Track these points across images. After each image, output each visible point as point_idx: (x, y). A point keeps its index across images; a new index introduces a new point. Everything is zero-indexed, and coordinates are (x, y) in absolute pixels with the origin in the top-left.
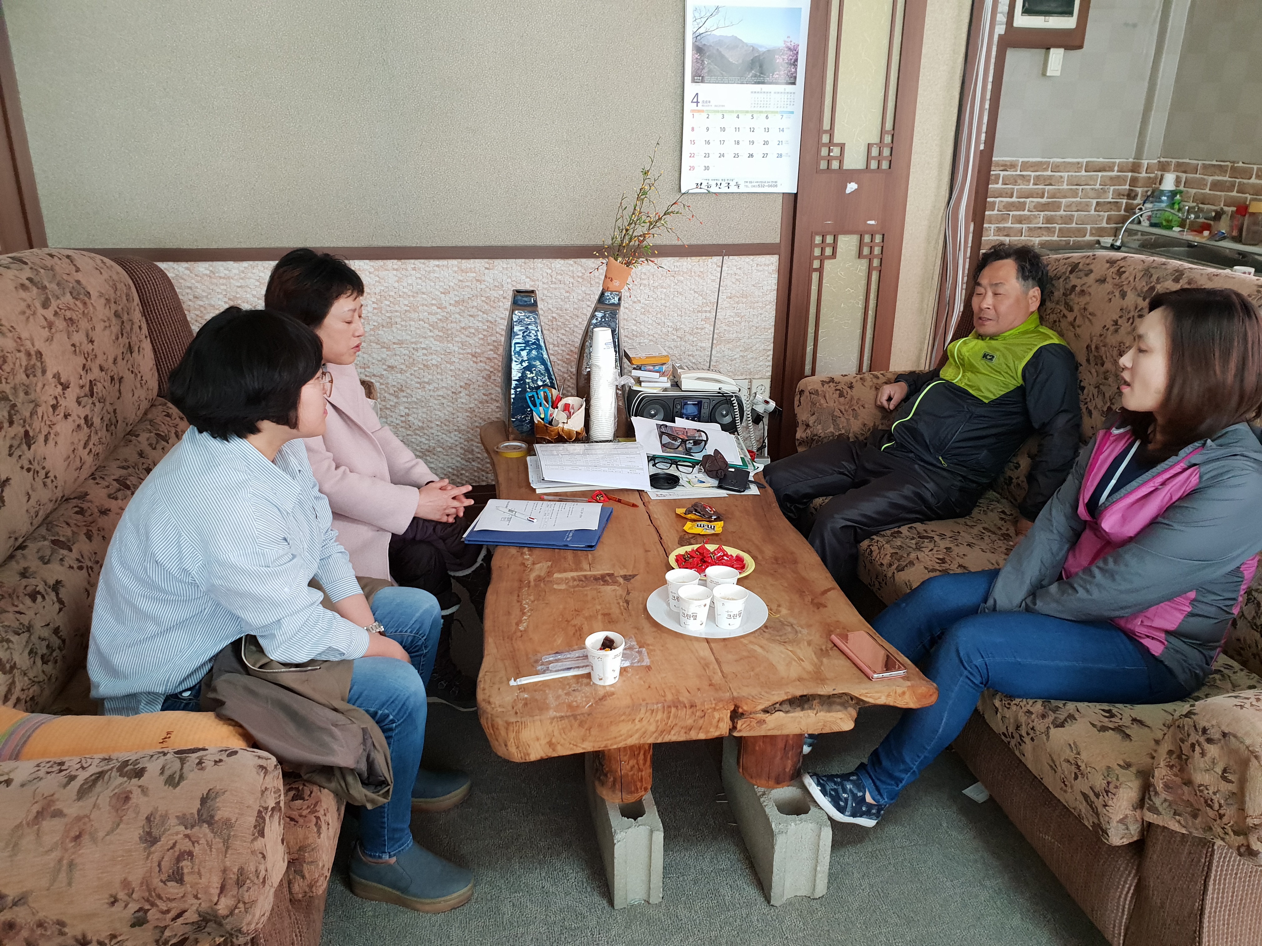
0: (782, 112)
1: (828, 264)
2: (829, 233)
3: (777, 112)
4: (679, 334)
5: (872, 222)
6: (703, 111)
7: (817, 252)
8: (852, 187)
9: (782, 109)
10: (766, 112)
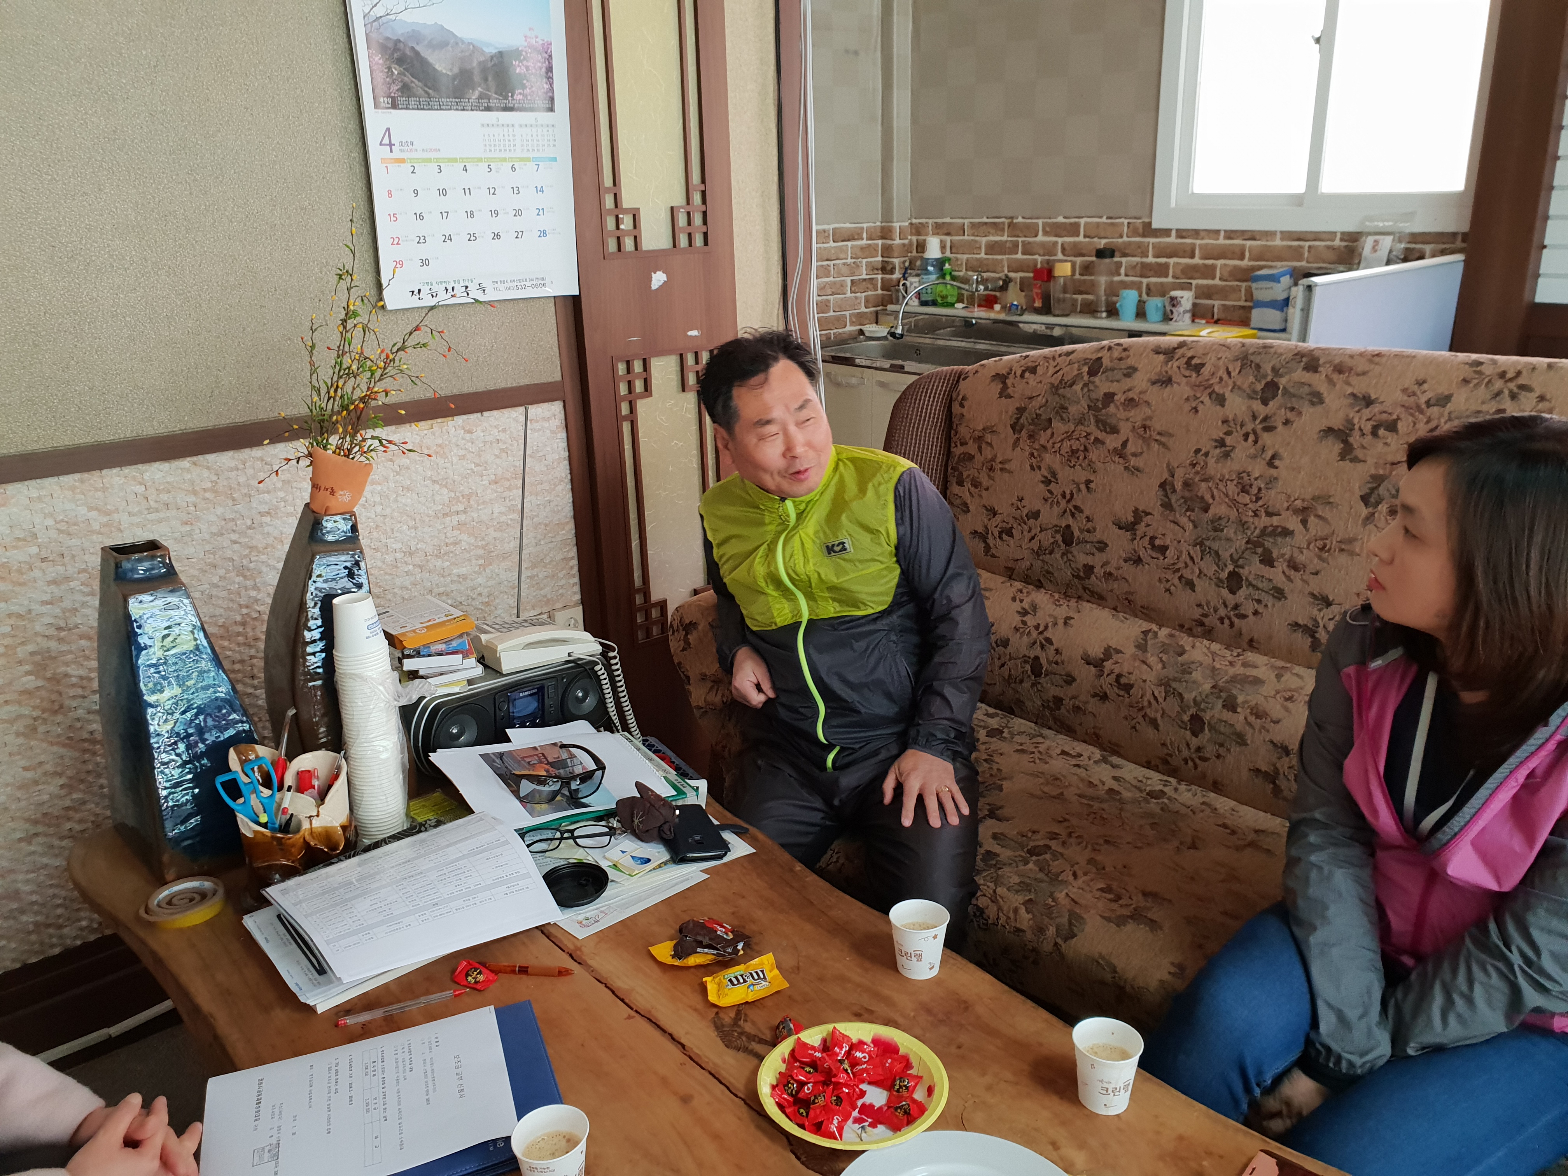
0: (535, 159)
1: (642, 406)
2: (636, 356)
3: (528, 160)
4: (417, 560)
5: (694, 333)
6: (402, 161)
7: (623, 389)
8: (658, 279)
9: (536, 154)
10: (511, 159)
